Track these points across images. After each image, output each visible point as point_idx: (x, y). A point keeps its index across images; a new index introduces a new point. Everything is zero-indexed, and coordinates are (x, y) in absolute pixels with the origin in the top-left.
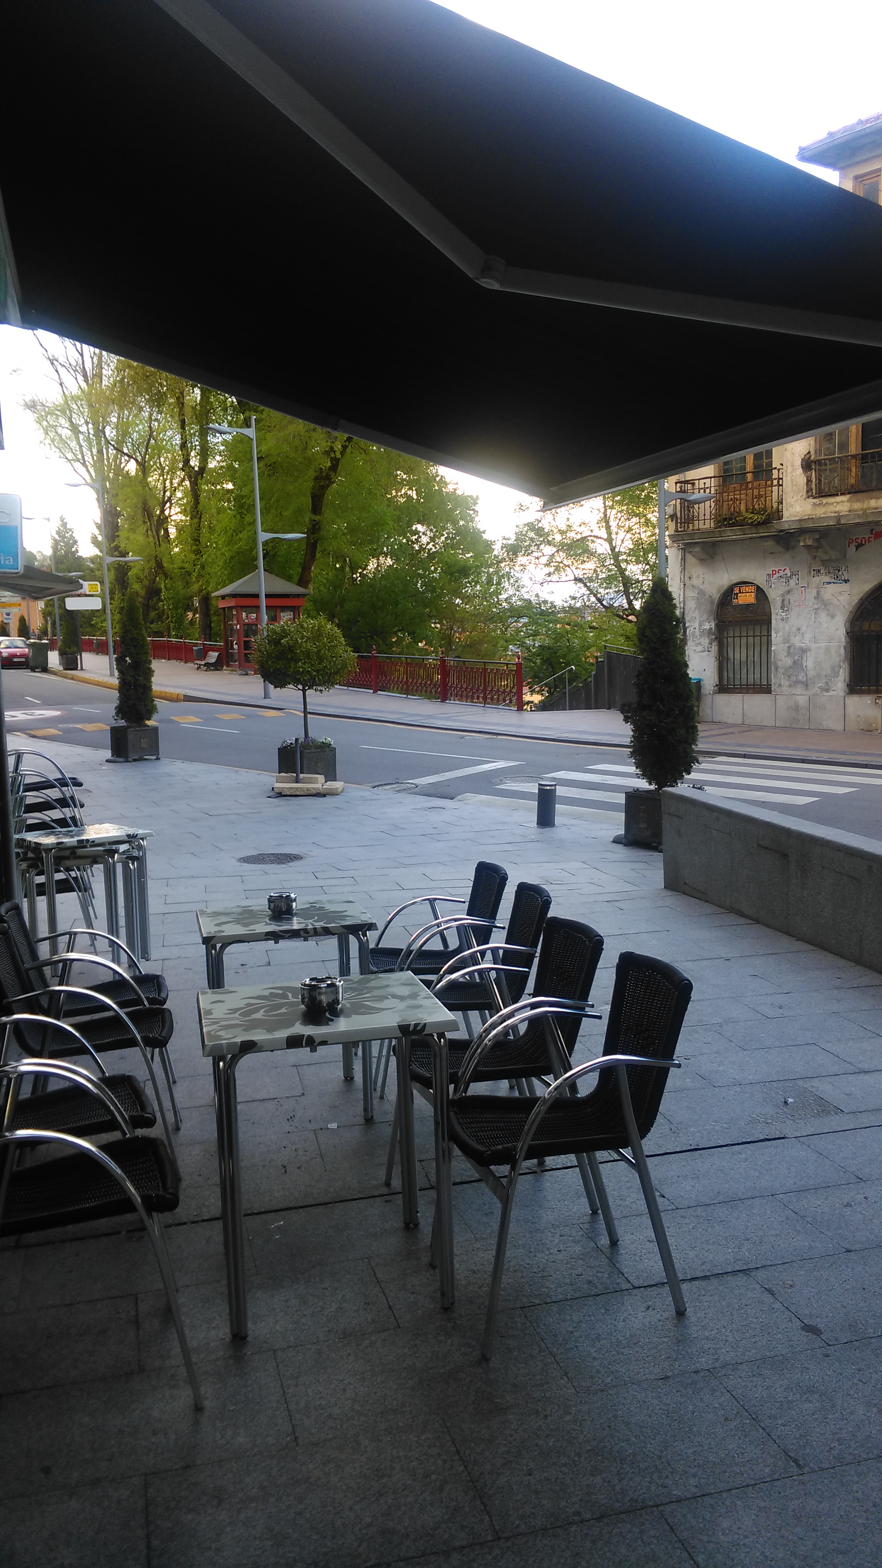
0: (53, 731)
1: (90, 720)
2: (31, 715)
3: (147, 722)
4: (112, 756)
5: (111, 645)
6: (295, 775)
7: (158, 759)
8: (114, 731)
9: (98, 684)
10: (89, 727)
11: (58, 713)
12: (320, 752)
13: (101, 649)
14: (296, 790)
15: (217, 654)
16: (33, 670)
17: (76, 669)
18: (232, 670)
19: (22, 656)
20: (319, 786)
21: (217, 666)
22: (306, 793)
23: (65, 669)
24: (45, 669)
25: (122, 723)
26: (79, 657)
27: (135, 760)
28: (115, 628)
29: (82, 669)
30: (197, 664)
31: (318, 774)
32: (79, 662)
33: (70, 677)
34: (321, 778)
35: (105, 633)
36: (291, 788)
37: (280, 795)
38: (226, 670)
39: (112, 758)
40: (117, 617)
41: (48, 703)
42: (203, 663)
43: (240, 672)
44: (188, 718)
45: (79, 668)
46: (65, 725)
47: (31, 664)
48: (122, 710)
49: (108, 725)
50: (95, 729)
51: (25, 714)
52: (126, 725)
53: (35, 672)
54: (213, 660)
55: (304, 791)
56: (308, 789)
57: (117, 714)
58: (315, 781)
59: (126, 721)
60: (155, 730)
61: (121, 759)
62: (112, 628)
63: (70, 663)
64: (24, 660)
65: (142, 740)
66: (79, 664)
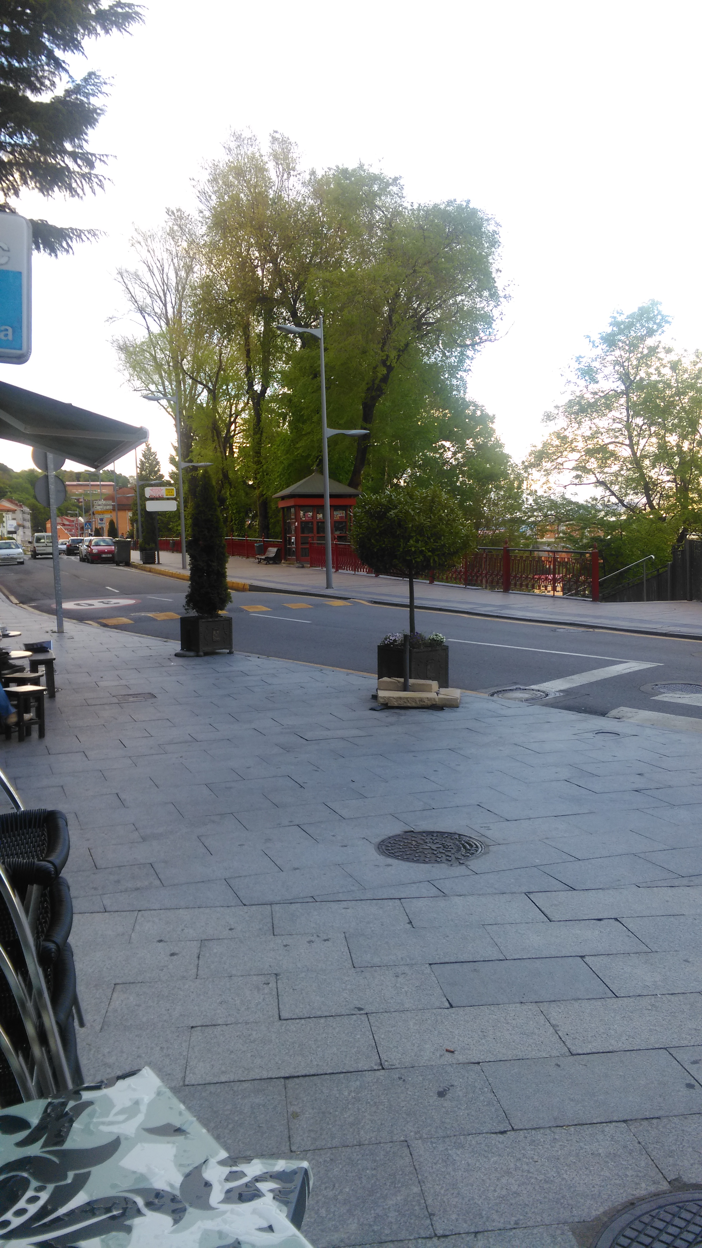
0: (124, 620)
1: (162, 608)
2: (107, 603)
3: (220, 612)
4: (182, 649)
5: (184, 545)
6: (402, 680)
7: (231, 653)
8: (184, 621)
9: (172, 576)
10: (161, 616)
11: (131, 602)
12: (431, 651)
13: (175, 548)
14: (405, 700)
15: (275, 549)
16: (118, 565)
17: (153, 563)
18: (290, 564)
19: (109, 552)
20: (432, 695)
21: (275, 560)
22: (419, 704)
23: (144, 564)
24: (128, 564)
25: (193, 613)
26: (156, 553)
27: (206, 654)
28: (188, 531)
29: (159, 563)
30: (258, 558)
31: (430, 679)
32: (156, 557)
33: (148, 569)
34: (435, 684)
35: (179, 535)
36: (400, 698)
37: (386, 706)
38: (284, 563)
39: (182, 652)
40: (190, 521)
41: (125, 592)
42: (263, 557)
43: (297, 565)
44: (257, 608)
45: (157, 562)
46: (137, 614)
47: (116, 559)
48: (192, 599)
49: (178, 614)
50: (166, 618)
51: (102, 602)
52: (197, 615)
53: (119, 566)
54: (272, 555)
55: (416, 703)
56: (421, 700)
57: (188, 603)
58: (428, 689)
59: (197, 611)
60: (229, 621)
61: (192, 654)
62: (185, 531)
63: (149, 558)
64: (111, 555)
65: (214, 632)
66: (156, 558)
